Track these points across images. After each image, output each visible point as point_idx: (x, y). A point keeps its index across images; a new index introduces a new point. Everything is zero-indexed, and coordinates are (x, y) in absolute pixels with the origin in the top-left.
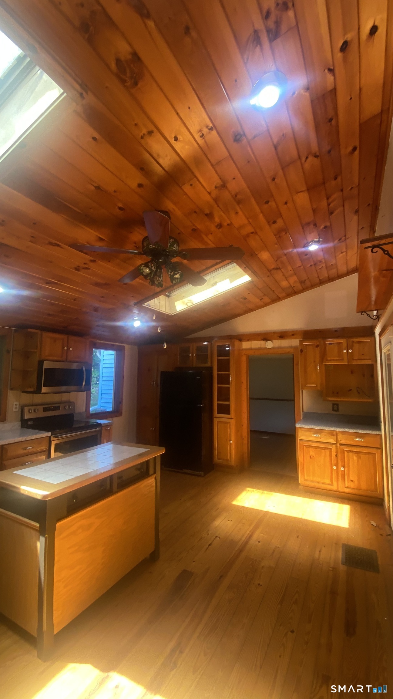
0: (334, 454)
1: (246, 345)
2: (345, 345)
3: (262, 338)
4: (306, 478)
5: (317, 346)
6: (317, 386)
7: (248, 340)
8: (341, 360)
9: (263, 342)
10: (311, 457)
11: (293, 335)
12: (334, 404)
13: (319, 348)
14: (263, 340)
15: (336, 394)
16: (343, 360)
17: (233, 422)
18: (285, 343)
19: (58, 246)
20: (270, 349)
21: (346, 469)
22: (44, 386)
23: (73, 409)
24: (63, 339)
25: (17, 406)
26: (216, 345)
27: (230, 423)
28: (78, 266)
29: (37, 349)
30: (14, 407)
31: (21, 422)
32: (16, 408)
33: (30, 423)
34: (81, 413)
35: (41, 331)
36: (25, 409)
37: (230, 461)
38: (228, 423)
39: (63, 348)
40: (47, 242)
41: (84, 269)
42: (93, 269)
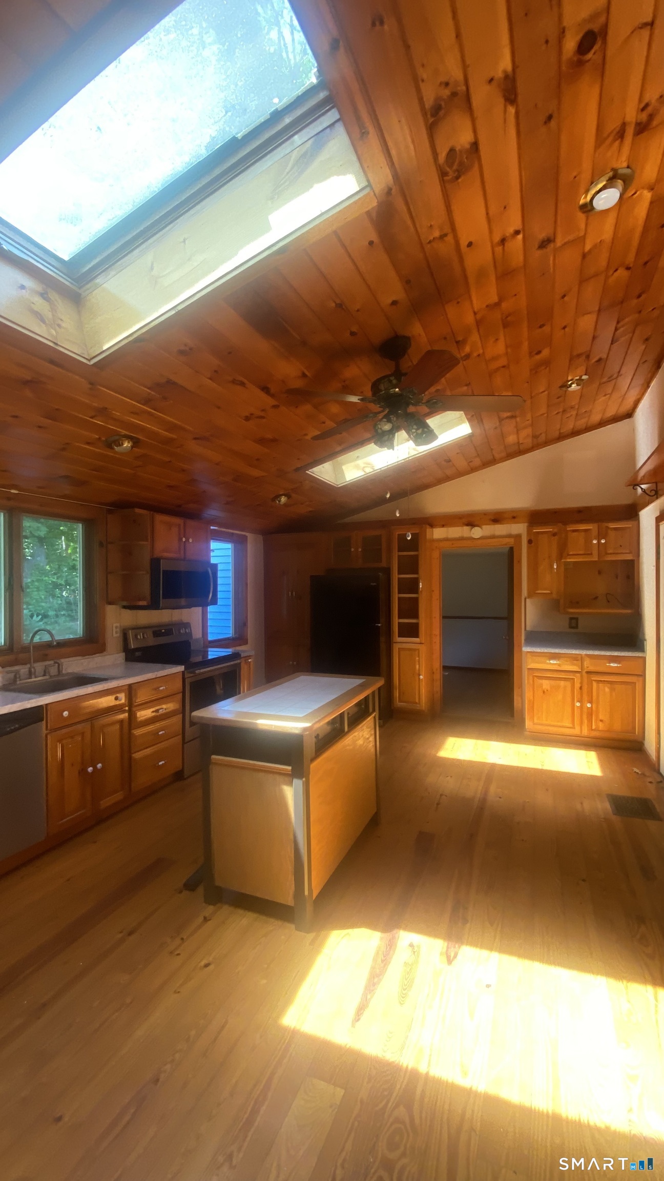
0: (577, 685)
1: (438, 533)
2: (595, 532)
3: (466, 523)
4: (536, 721)
5: (554, 534)
6: (551, 593)
7: (443, 526)
8: (589, 554)
9: (466, 528)
10: (544, 692)
11: (514, 518)
12: (571, 619)
13: (556, 537)
14: (467, 525)
15: (575, 603)
16: (591, 554)
17: (423, 649)
18: (500, 529)
19: (242, 384)
20: (478, 539)
21: (594, 706)
22: (163, 598)
23: (190, 634)
24: (179, 525)
25: (118, 630)
26: (397, 533)
27: (418, 650)
28: (252, 414)
29: (147, 540)
30: (114, 630)
31: (124, 654)
32: (116, 633)
33: (138, 654)
34: (197, 640)
35: (152, 512)
36: (131, 634)
37: (419, 704)
38: (415, 650)
39: (180, 539)
40: (231, 379)
41: (257, 417)
42: (269, 418)
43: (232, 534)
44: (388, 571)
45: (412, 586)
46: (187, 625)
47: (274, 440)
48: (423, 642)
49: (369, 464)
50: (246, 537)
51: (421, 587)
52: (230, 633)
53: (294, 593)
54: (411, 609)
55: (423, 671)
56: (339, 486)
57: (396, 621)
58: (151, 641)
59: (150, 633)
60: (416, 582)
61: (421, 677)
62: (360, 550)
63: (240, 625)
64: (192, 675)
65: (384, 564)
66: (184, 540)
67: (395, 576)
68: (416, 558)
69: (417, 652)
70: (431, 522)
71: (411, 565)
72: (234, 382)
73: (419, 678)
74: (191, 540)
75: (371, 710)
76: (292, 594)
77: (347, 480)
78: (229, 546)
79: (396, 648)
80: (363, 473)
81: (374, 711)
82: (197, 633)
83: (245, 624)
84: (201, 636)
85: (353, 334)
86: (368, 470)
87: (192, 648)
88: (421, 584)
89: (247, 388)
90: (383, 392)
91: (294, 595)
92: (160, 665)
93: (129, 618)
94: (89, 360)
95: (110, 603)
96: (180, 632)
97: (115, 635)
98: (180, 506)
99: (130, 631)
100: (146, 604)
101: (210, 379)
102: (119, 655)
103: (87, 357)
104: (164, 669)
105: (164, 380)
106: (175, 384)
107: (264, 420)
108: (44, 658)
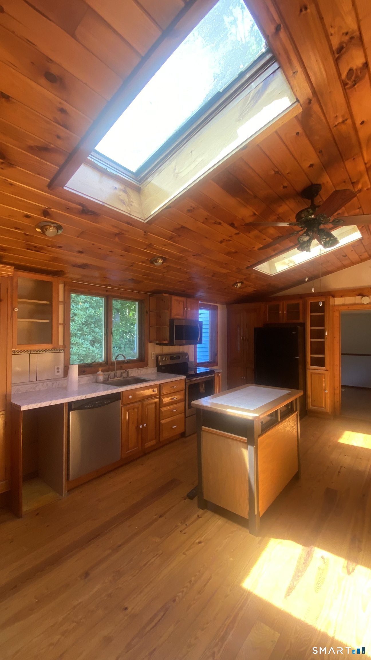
1: (338, 301)
3: (358, 294)
7: (342, 296)
9: (358, 298)
17: (328, 374)
20: (366, 304)
22: (176, 339)
23: (188, 359)
24: (184, 301)
26: (310, 302)
27: (325, 374)
28: (224, 239)
29: (168, 310)
30: (152, 355)
31: (156, 368)
33: (163, 368)
34: (192, 362)
35: (170, 295)
36: (160, 357)
37: (325, 408)
38: (323, 374)
39: (184, 309)
40: (213, 221)
41: (227, 241)
42: (233, 240)
43: (210, 305)
44: (303, 325)
45: (320, 334)
46: (187, 354)
47: (235, 252)
48: (328, 370)
49: (292, 261)
50: (217, 306)
51: (326, 335)
52: (208, 359)
53: (244, 338)
54: (319, 349)
55: (328, 388)
56: (272, 275)
57: (309, 356)
58: (169, 362)
59: (169, 358)
60: (323, 331)
61: (327, 391)
62: (285, 312)
63: (214, 355)
64: (190, 381)
65: (301, 320)
66: (186, 309)
67: (309, 328)
68: (324, 316)
69: (323, 376)
70: (333, 294)
71: (320, 321)
72: (215, 223)
73: (325, 392)
74: (189, 309)
75: (294, 409)
76: (243, 338)
77: (278, 272)
78: (208, 311)
79: (309, 373)
80: (288, 267)
81: (296, 410)
82: (191, 359)
83: (216, 355)
84: (193, 360)
85: (284, 187)
86: (291, 265)
87: (189, 366)
88: (326, 333)
89: (222, 225)
90: (304, 218)
91: (244, 339)
92: (173, 375)
93: (159, 350)
94: (145, 221)
95: (151, 342)
96: (183, 358)
98: (184, 291)
99: (159, 356)
100: (167, 343)
101: (203, 223)
103: (143, 219)
104: (176, 377)
105: (180, 226)
106: (185, 228)
107: (231, 242)
108: (121, 368)
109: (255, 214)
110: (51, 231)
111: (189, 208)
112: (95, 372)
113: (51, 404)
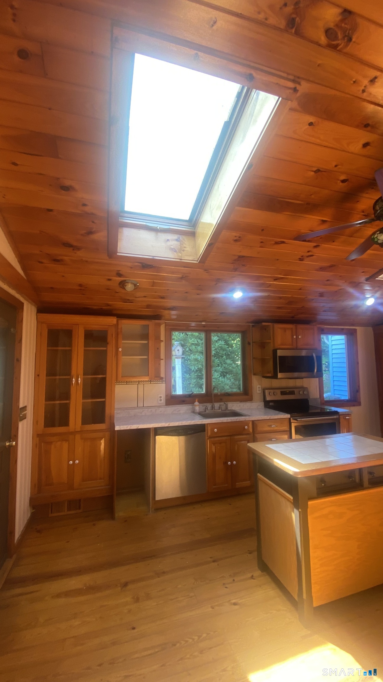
19: (283, 242)
22: (279, 372)
23: (308, 394)
24: (292, 329)
25: (260, 389)
28: (302, 256)
29: (270, 340)
30: (258, 389)
31: (263, 403)
32: (259, 390)
33: (271, 404)
34: (315, 399)
35: (273, 324)
36: (267, 392)
39: (293, 336)
40: (273, 242)
41: (307, 257)
42: (317, 254)
43: (343, 329)
46: (305, 389)
47: (331, 266)
50: (356, 331)
58: (279, 397)
59: (279, 392)
63: (354, 392)
64: (296, 421)
66: (295, 337)
72: (277, 243)
74: (300, 337)
78: (342, 337)
83: (358, 391)
84: (318, 397)
85: (343, 181)
87: (310, 404)
89: (287, 243)
92: (277, 412)
93: (267, 383)
94: (197, 261)
95: (254, 374)
96: (300, 393)
97: (258, 392)
98: (293, 317)
99: (266, 390)
100: (271, 376)
101: (261, 247)
102: (262, 403)
104: (277, 414)
105: (236, 257)
106: (243, 257)
107: (315, 256)
108: (221, 400)
109: (324, 222)
110: (130, 286)
111: (235, 238)
112: (193, 403)
113: (138, 427)
